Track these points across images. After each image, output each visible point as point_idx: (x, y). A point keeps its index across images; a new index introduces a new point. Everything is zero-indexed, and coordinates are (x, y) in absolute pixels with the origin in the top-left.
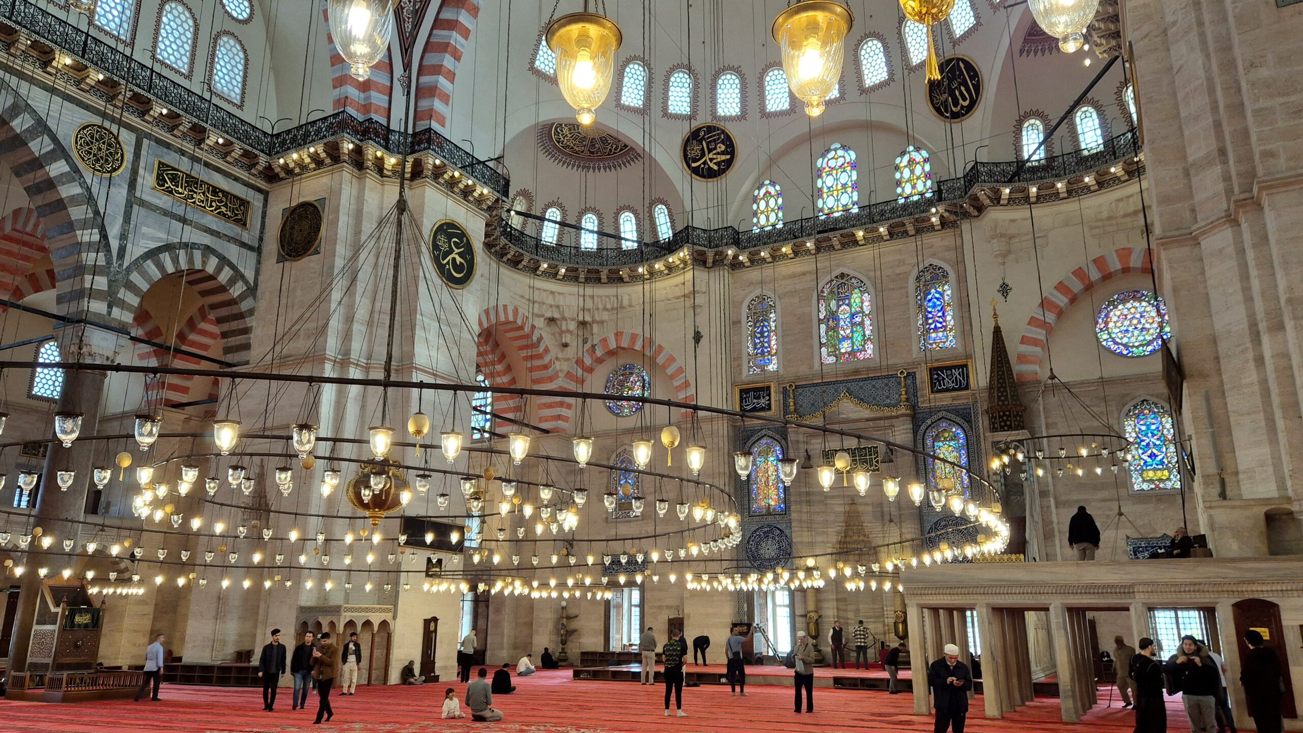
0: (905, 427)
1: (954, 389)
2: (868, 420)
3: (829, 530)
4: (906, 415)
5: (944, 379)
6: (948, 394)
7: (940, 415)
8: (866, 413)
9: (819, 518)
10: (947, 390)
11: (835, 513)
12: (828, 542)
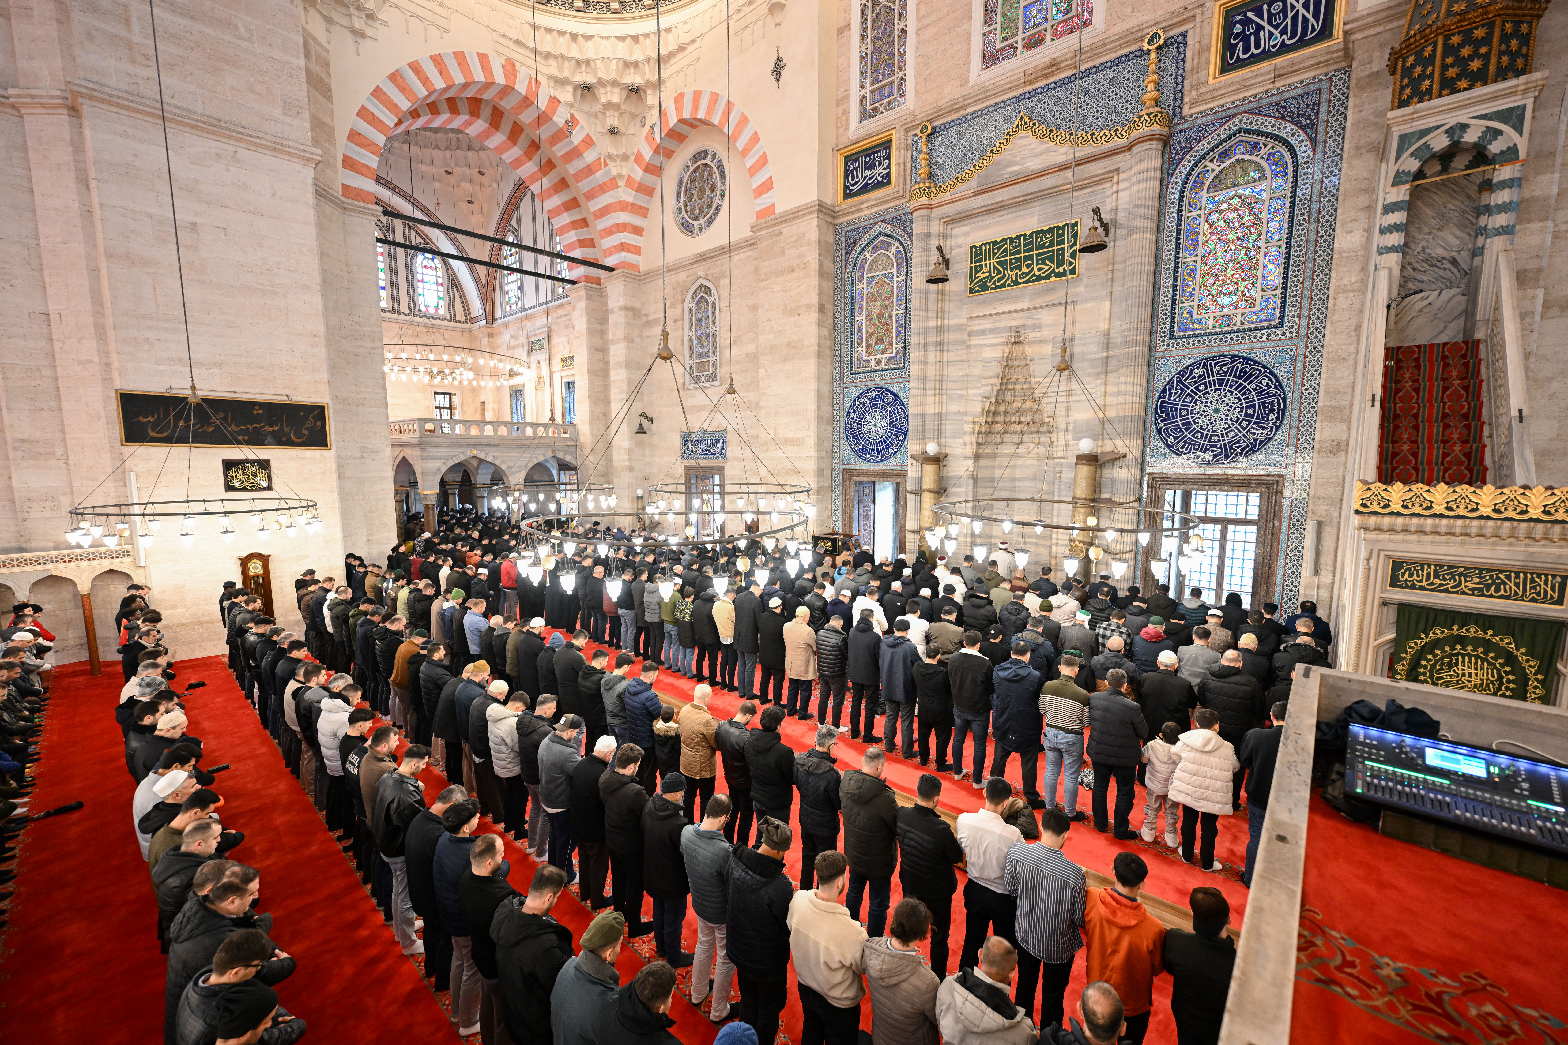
0: (1144, 166)
1: (1284, 49)
2: (1063, 167)
3: (970, 392)
4: (1150, 138)
5: (1260, 28)
6: (1266, 66)
7: (1234, 125)
8: (1062, 153)
9: (954, 372)
10: (1266, 55)
11: (984, 361)
12: (966, 414)
